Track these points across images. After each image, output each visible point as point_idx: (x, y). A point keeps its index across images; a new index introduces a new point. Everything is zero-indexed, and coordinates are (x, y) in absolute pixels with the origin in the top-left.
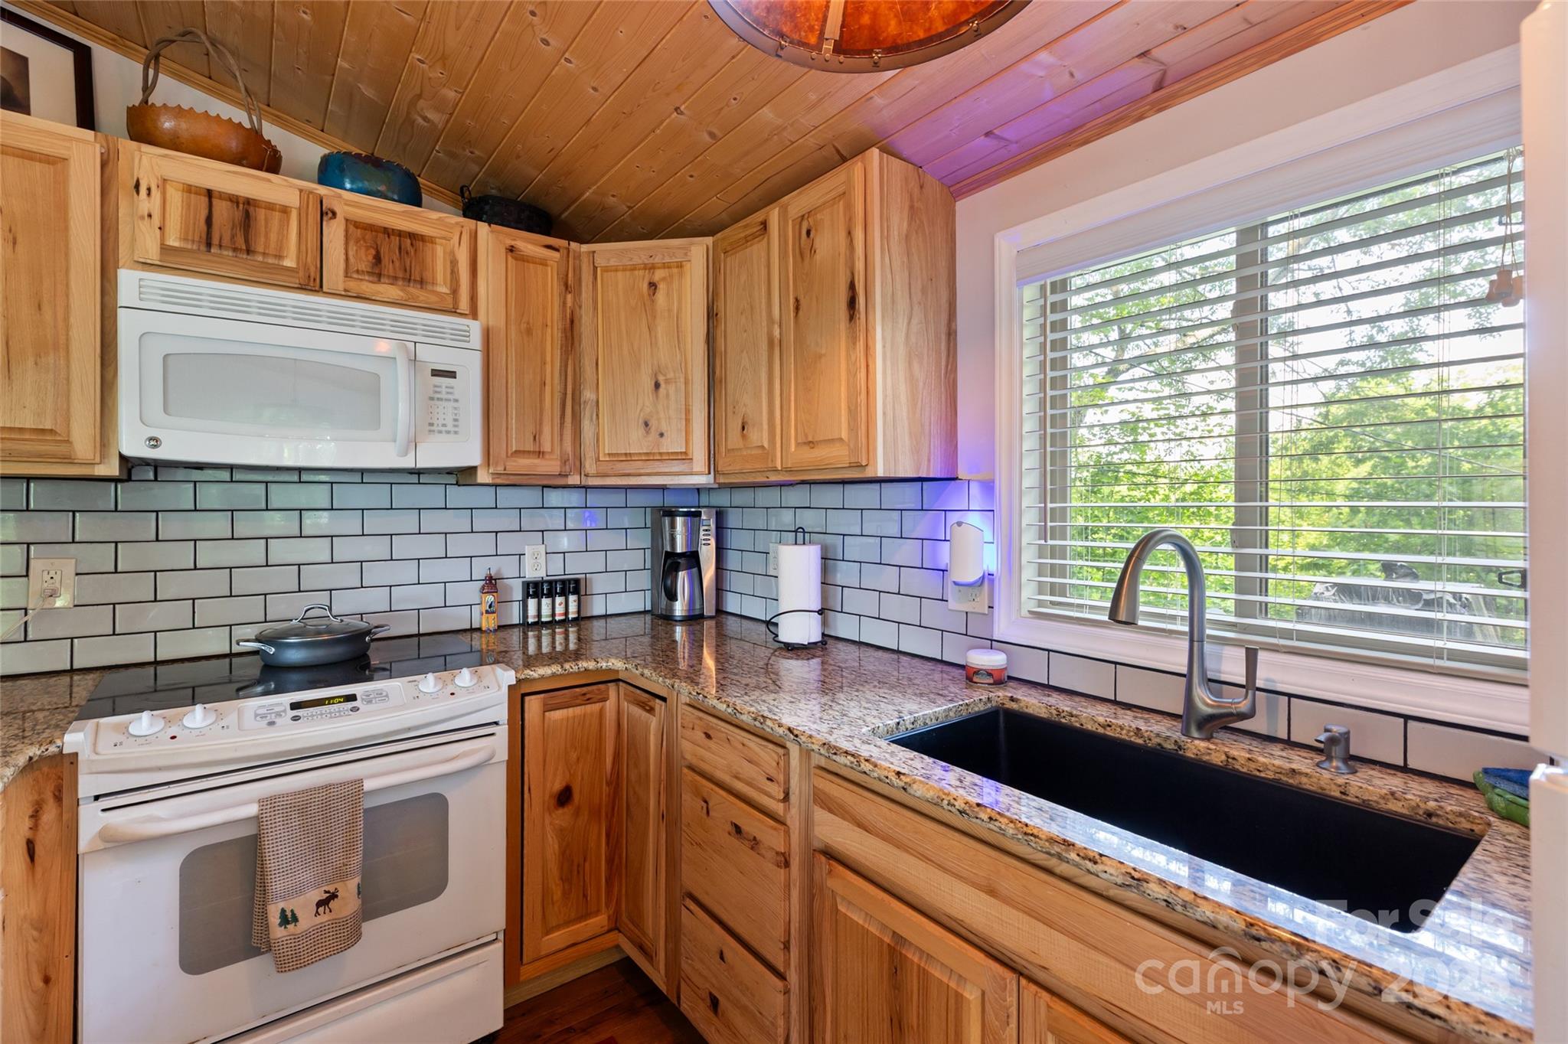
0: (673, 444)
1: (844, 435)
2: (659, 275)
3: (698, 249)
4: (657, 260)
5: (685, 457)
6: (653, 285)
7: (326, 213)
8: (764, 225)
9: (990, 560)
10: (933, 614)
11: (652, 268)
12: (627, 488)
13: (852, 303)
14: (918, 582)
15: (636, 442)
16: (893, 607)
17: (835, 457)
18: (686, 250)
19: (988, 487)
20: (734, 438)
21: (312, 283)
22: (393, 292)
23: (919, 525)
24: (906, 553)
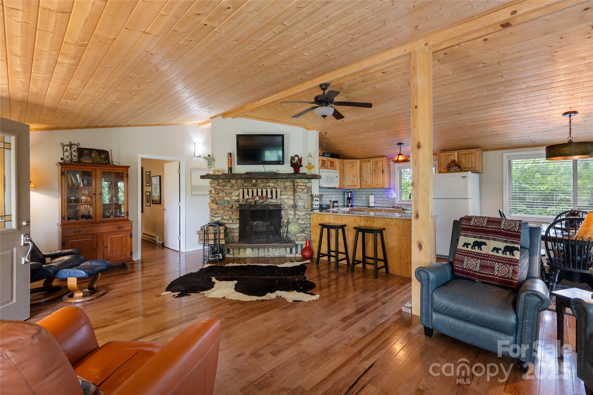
0: (356, 184)
1: (382, 184)
2: (354, 164)
3: (359, 161)
4: (354, 162)
5: (357, 185)
6: (353, 165)
7: (328, 160)
8: (370, 161)
9: (395, 196)
10: (388, 202)
11: (353, 163)
12: (354, 189)
13: (383, 171)
14: (387, 199)
15: (351, 184)
16: (382, 202)
17: (381, 186)
18: (357, 161)
19: (394, 189)
20: (365, 183)
21: (327, 168)
22: (332, 168)
23: (386, 193)
24: (385, 196)
